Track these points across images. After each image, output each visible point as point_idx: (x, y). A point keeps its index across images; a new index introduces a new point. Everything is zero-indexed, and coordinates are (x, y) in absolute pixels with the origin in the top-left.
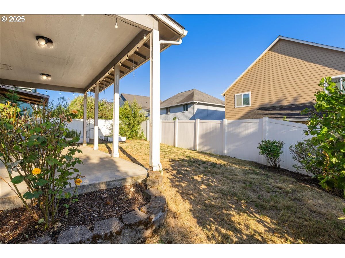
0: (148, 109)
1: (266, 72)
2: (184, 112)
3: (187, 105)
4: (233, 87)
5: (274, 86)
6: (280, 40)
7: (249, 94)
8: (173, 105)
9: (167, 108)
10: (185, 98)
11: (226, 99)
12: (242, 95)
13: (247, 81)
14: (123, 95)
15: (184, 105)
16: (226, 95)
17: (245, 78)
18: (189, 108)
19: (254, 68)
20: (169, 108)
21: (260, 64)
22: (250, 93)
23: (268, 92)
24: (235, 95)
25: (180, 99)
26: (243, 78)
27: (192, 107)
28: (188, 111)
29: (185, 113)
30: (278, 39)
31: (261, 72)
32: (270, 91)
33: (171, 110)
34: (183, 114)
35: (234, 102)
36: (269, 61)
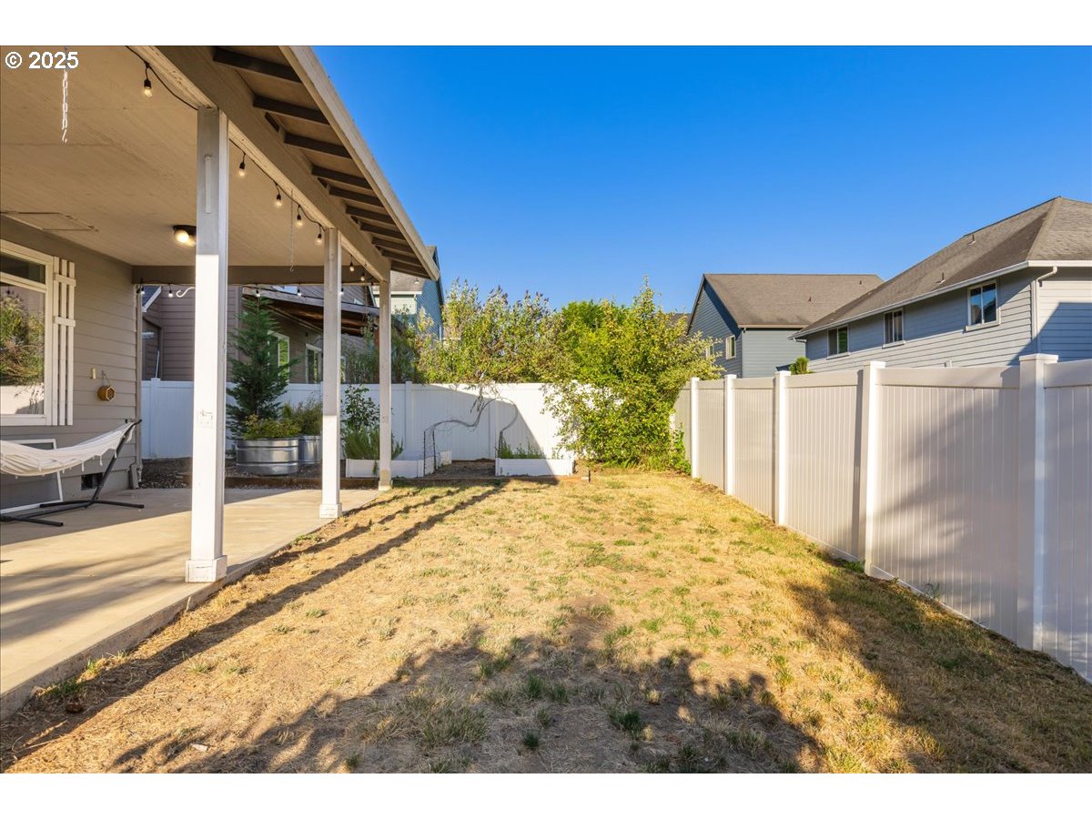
0: (804, 326)
2: (978, 326)
3: (990, 287)
9: (888, 316)
10: (985, 255)
14: (709, 281)
15: (977, 291)
18: (1004, 306)
20: (900, 313)
27: (1022, 295)
28: (999, 320)
29: (980, 335)
33: (906, 323)
34: (969, 337)
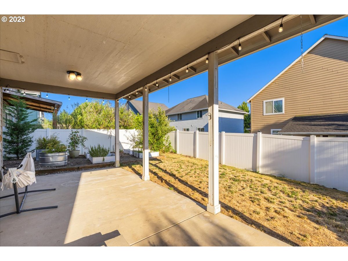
1: (304, 77)
2: (199, 118)
3: (201, 111)
4: (262, 93)
5: (316, 92)
6: (326, 39)
7: (282, 101)
8: (186, 111)
10: (197, 105)
11: (252, 106)
12: (273, 101)
13: (280, 86)
15: (198, 112)
16: (252, 102)
17: (276, 83)
18: (204, 115)
19: (289, 72)
20: (181, 114)
21: (296, 68)
22: (283, 99)
23: (308, 98)
24: (264, 101)
25: (192, 106)
26: (275, 83)
28: (203, 117)
29: (199, 120)
30: (322, 39)
31: (297, 76)
32: (310, 98)
33: (183, 116)
34: (197, 121)
35: (263, 109)
36: (309, 64)
